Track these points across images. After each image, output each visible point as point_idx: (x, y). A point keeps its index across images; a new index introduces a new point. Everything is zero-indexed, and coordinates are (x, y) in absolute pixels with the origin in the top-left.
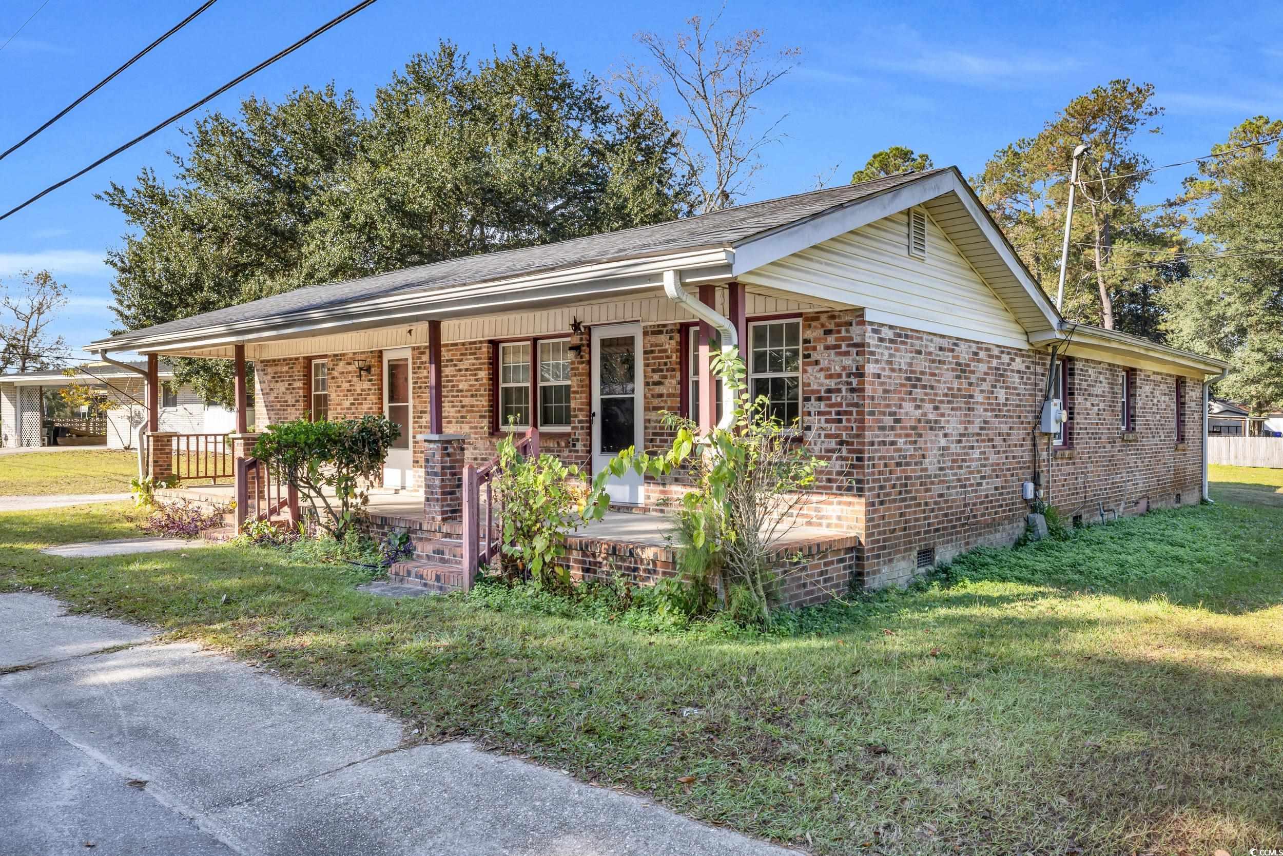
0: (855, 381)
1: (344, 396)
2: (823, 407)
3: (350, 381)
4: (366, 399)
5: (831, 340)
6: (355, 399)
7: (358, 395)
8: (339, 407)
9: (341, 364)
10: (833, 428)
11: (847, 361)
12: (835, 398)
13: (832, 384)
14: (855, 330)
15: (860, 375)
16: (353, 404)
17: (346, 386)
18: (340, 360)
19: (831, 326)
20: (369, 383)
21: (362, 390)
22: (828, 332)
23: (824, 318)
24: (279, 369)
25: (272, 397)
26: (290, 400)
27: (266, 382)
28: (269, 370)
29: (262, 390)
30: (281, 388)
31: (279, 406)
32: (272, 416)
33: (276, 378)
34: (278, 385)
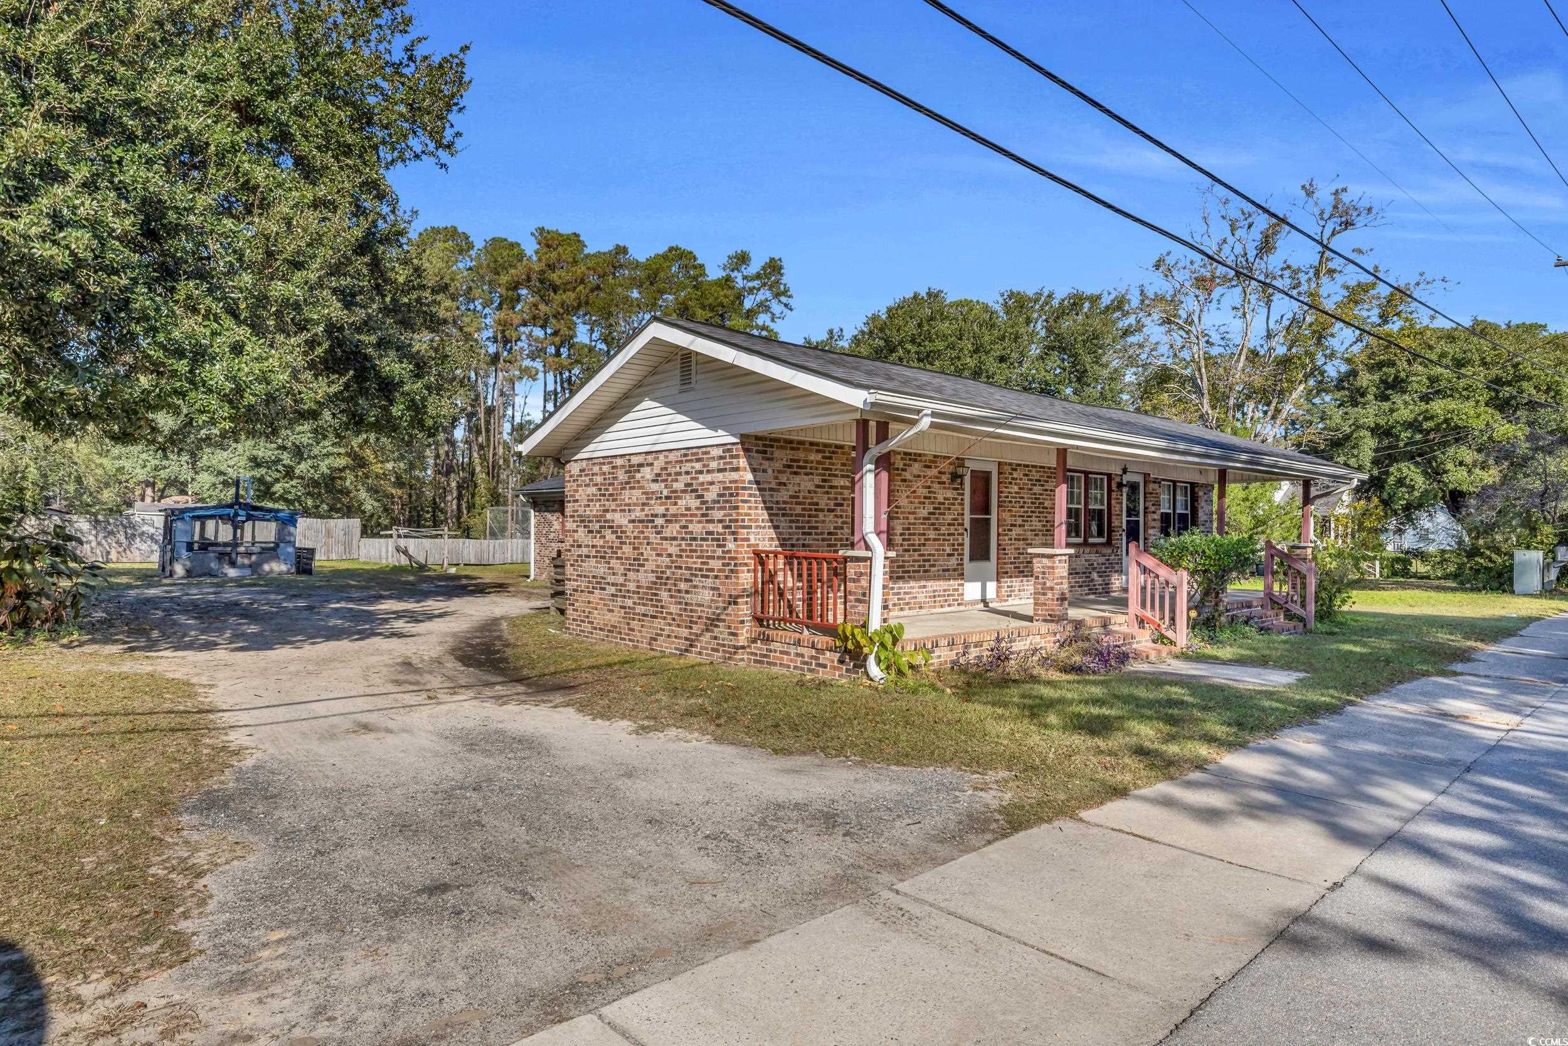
1: (920, 503)
3: (929, 487)
4: (949, 509)
6: (935, 508)
7: (940, 503)
8: (911, 517)
9: (916, 465)
16: (934, 514)
17: (923, 492)
18: (915, 460)
20: (955, 492)
21: (945, 499)
24: (801, 455)
25: (783, 495)
26: (824, 502)
27: (770, 471)
28: (777, 454)
29: (757, 483)
30: (806, 483)
31: (798, 509)
32: (783, 522)
33: (794, 467)
34: (797, 479)
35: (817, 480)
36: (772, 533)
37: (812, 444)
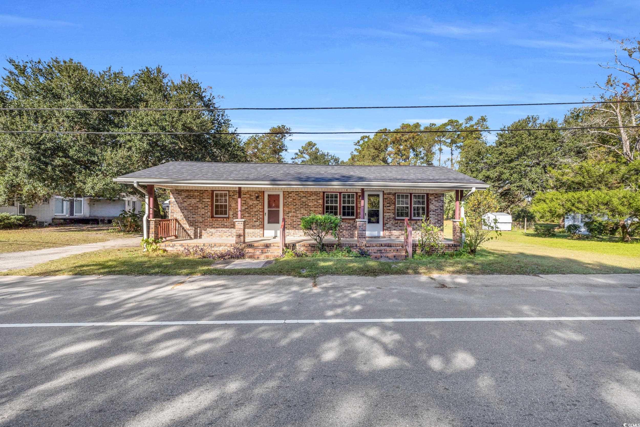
0: (442, 208)
2: (434, 213)
3: (245, 200)
5: (436, 199)
6: (248, 207)
7: (250, 205)
10: (436, 217)
11: (440, 204)
12: (437, 211)
13: (436, 208)
14: (441, 198)
15: (443, 207)
19: (436, 196)
20: (258, 202)
22: (435, 198)
23: (434, 195)
24: (192, 194)
25: (185, 204)
26: (200, 206)
27: (181, 198)
28: (183, 193)
29: (176, 201)
30: (193, 201)
31: (191, 208)
32: (185, 212)
33: (189, 197)
34: (190, 200)
35: (198, 200)
36: (182, 214)
37: (195, 190)
